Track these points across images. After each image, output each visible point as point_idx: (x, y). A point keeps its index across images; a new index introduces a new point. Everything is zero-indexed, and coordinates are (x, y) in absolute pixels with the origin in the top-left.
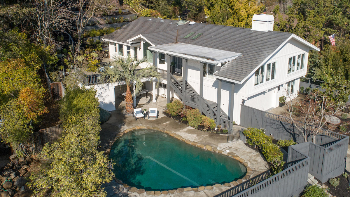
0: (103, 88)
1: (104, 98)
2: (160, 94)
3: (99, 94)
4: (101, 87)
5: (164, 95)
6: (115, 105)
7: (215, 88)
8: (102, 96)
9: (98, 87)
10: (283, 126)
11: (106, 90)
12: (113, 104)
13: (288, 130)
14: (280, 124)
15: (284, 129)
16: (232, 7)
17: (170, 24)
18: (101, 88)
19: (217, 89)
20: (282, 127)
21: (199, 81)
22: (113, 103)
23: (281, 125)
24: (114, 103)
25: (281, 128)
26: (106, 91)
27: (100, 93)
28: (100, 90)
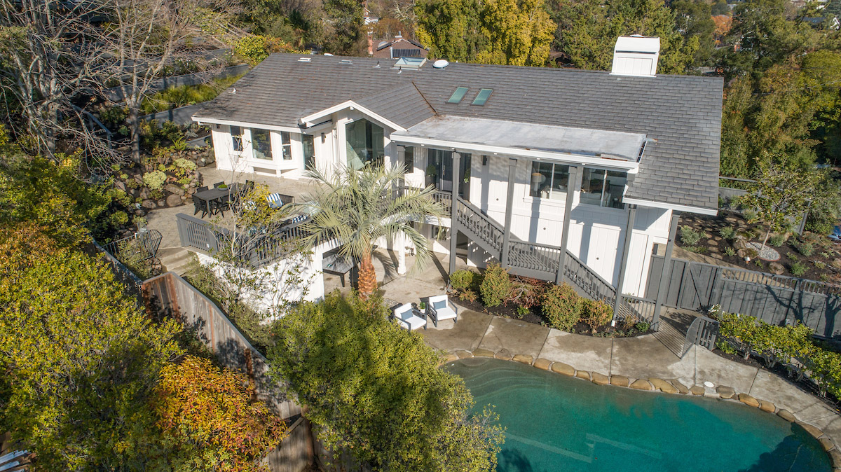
17: (376, 69)
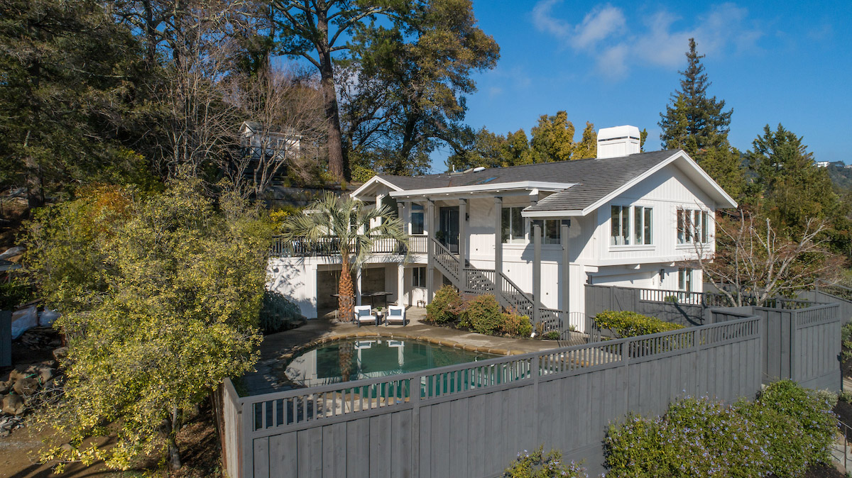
0: (292, 266)
1: (294, 288)
2: (414, 304)
3: (283, 279)
4: (287, 264)
5: (421, 302)
6: (315, 306)
7: (528, 263)
8: (290, 284)
9: (282, 264)
10: (682, 312)
11: (299, 271)
12: (311, 303)
13: (693, 320)
14: (676, 310)
15: (684, 319)
16: (555, 153)
18: (287, 266)
19: (531, 265)
20: (680, 315)
21: (494, 255)
22: (312, 301)
23: (678, 312)
24: (314, 302)
25: (677, 318)
26: (298, 273)
27: (285, 276)
28: (285, 270)
